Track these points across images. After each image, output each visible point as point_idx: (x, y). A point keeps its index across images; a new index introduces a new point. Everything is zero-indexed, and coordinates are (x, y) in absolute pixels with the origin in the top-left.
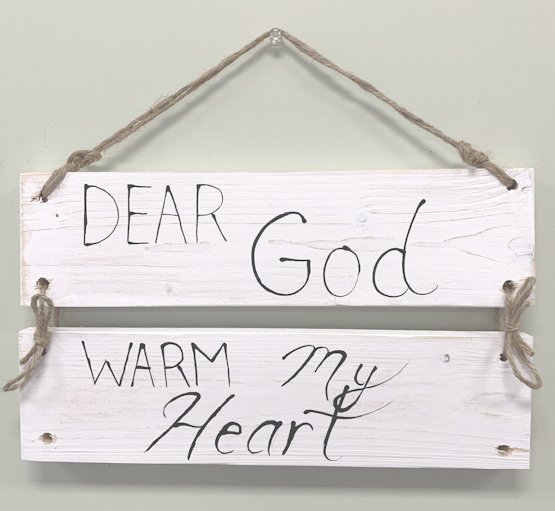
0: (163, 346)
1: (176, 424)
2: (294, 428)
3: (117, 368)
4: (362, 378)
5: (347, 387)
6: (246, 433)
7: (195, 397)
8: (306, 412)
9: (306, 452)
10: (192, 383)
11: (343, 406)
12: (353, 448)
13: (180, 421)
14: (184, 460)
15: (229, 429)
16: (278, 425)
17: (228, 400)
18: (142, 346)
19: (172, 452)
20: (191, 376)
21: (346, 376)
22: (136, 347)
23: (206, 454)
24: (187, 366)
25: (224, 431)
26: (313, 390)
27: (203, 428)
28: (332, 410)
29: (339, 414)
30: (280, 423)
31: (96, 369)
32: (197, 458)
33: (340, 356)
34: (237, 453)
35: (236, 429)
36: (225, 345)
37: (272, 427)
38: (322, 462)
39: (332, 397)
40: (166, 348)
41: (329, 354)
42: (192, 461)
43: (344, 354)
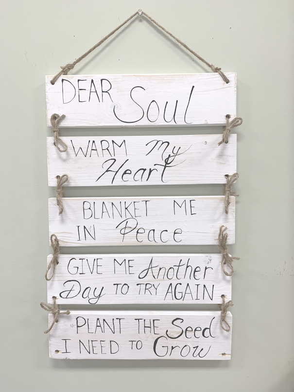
0: (101, 142)
1: (107, 171)
2: (151, 171)
3: (85, 150)
4: (175, 152)
5: (170, 155)
6: (133, 173)
7: (114, 161)
8: (155, 165)
9: (155, 180)
10: (113, 155)
11: (168, 162)
12: (172, 177)
13: (109, 170)
14: (110, 184)
15: (127, 172)
16: (145, 170)
17: (126, 161)
18: (94, 142)
19: (106, 181)
20: (112, 152)
21: (169, 151)
22: (91, 142)
23: (118, 182)
24: (111, 149)
25: (125, 173)
26: (158, 157)
27: (117, 172)
28: (164, 164)
29: (167, 165)
30: (146, 169)
31: (77, 150)
32: (115, 184)
33: (167, 144)
34: (129, 180)
35: (129, 172)
36: (124, 141)
37: (143, 171)
38: (161, 183)
39: (164, 159)
40: (102, 142)
41: (163, 143)
42: (114, 184)
43: (169, 143)
